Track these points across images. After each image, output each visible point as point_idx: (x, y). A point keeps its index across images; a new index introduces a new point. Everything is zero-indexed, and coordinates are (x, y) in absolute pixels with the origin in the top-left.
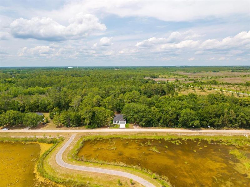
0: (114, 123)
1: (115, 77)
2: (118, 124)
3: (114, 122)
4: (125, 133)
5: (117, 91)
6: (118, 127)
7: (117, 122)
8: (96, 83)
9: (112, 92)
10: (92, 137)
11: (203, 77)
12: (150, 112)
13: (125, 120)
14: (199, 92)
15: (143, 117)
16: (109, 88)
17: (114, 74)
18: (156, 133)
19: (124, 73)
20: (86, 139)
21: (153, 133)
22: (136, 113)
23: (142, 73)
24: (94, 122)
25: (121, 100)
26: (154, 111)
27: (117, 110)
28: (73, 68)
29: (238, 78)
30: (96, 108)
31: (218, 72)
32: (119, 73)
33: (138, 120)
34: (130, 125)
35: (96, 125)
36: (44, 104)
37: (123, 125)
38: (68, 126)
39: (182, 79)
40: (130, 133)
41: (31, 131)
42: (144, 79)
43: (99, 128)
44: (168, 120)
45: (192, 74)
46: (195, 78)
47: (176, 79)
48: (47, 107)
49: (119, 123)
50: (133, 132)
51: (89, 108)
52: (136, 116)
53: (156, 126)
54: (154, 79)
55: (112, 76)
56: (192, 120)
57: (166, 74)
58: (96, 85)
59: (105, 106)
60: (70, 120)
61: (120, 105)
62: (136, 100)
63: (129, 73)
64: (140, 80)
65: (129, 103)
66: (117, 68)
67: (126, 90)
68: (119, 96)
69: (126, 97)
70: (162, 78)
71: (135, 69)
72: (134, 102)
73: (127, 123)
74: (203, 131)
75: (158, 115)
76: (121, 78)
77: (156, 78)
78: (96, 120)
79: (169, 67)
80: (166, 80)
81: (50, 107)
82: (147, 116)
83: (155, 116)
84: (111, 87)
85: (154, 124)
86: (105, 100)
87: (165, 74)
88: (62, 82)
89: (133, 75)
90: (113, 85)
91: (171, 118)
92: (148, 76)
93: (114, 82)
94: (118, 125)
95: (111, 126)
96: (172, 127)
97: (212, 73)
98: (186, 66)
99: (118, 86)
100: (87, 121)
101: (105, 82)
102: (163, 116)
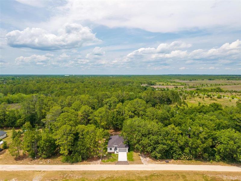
0: (109, 151)
1: (110, 84)
2: (116, 153)
3: (109, 149)
4: (129, 173)
5: (114, 99)
6: (115, 160)
7: (113, 149)
8: (88, 89)
9: (107, 100)
11: (202, 85)
12: (167, 134)
13: (126, 147)
14: (208, 101)
16: (104, 95)
17: (110, 81)
18: (183, 175)
19: (120, 80)
21: (177, 175)
23: (138, 80)
24: (77, 151)
25: (119, 113)
26: (174, 132)
27: (114, 126)
28: (69, 76)
29: (239, 86)
31: (214, 80)
32: (115, 80)
33: (149, 149)
34: (135, 155)
35: (79, 156)
36: (12, 118)
39: (181, 86)
40: (137, 175)
42: (141, 86)
43: (85, 162)
44: (199, 149)
45: (188, 81)
46: (194, 85)
47: (175, 86)
49: (118, 151)
50: (142, 172)
52: (145, 141)
53: (178, 159)
54: (152, 86)
55: (107, 82)
57: (163, 82)
58: (88, 91)
60: (38, 147)
61: (117, 119)
62: (141, 113)
63: (125, 80)
64: (138, 87)
65: (131, 117)
66: (112, 76)
67: (124, 97)
68: (116, 106)
69: (126, 108)
70: (160, 85)
71: (130, 77)
72: (138, 115)
73: (129, 150)
75: (182, 140)
76: (117, 85)
77: (153, 85)
78: (79, 148)
79: (163, 75)
80: (165, 87)
81: (20, 121)
82: (164, 141)
83: (177, 141)
84: (106, 94)
85: (174, 155)
87: (161, 81)
88: (51, 88)
89: (130, 82)
90: (109, 91)
91: (205, 145)
92: (144, 83)
93: (110, 89)
94: (115, 156)
95: (103, 157)
97: (208, 81)
98: (179, 75)
99: (114, 93)
100: (64, 151)
101: (99, 89)
102: (191, 141)
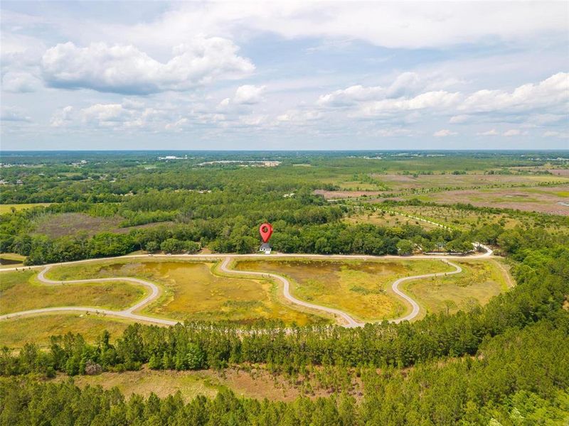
3: (260, 249)
6: (264, 253)
7: (263, 249)
10: (244, 259)
12: (292, 240)
13: (270, 248)
15: (285, 244)
18: (294, 257)
20: (239, 260)
21: (292, 257)
22: (280, 241)
24: (244, 249)
26: (295, 240)
30: (245, 237)
31: (463, 173)
34: (275, 252)
35: (245, 251)
37: (268, 252)
38: (221, 252)
40: (273, 257)
41: (190, 255)
44: (306, 247)
45: (410, 178)
47: (364, 194)
48: (192, 236)
49: (265, 251)
50: (276, 256)
51: (239, 237)
52: (279, 244)
56: (325, 247)
59: (252, 235)
70: (344, 190)
72: (281, 232)
73: (272, 250)
74: (335, 256)
75: (298, 243)
77: (334, 190)
78: (245, 247)
82: (289, 244)
83: (296, 244)
86: (253, 230)
91: (309, 245)
96: (310, 253)
97: (449, 176)
100: (238, 248)
102: (302, 244)
